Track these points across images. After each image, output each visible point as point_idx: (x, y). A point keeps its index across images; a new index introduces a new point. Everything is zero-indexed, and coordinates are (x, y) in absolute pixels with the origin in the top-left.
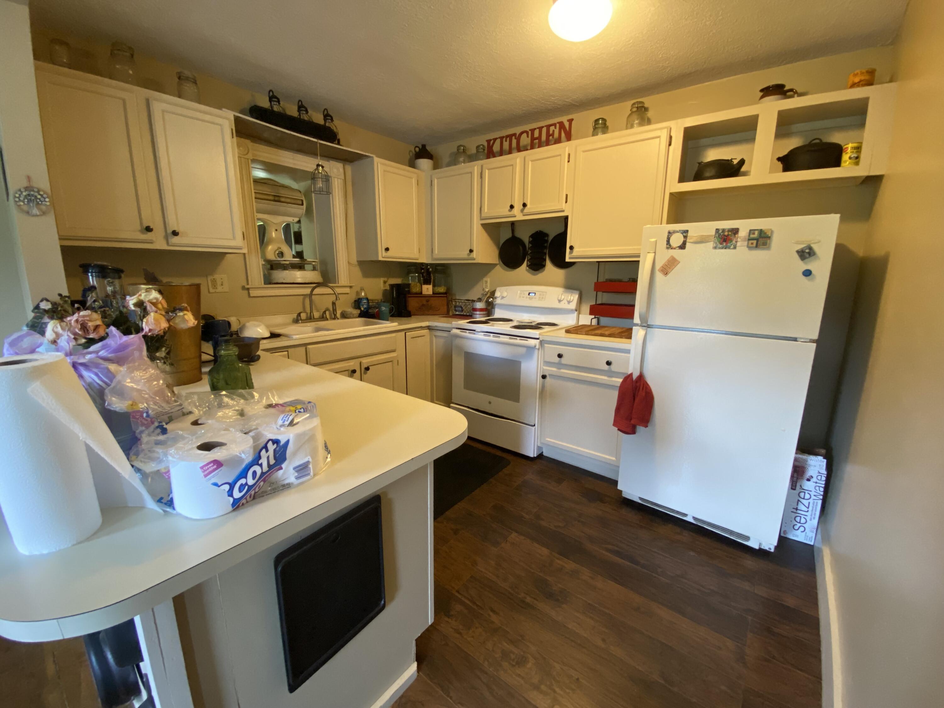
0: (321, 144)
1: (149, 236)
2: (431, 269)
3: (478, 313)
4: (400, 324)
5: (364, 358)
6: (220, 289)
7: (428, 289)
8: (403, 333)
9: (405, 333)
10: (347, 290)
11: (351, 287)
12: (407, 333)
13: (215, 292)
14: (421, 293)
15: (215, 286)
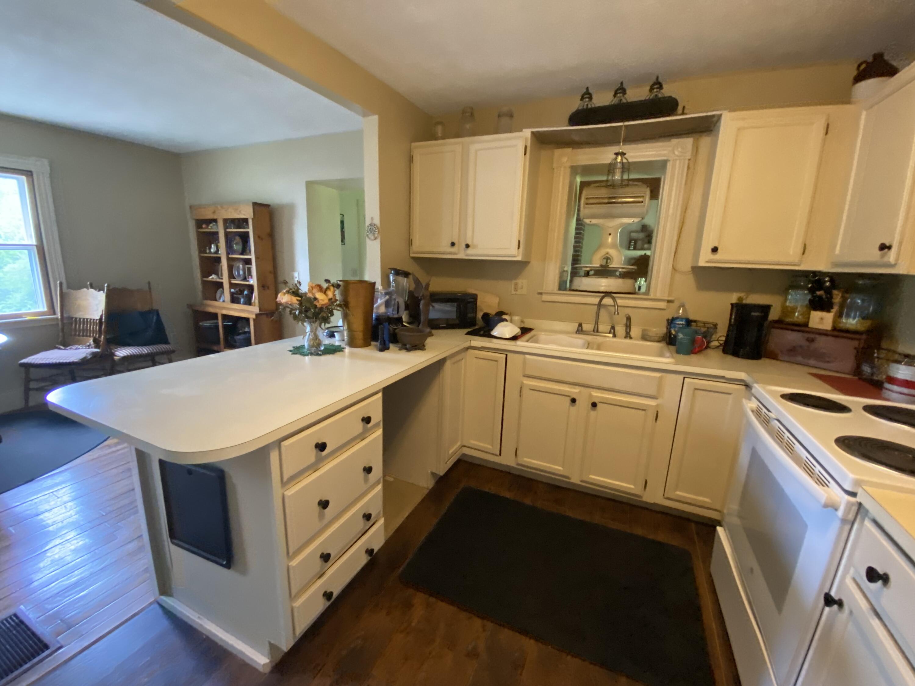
0: (626, 126)
1: (454, 249)
2: (828, 284)
3: (895, 388)
4: (677, 363)
5: (594, 390)
6: (519, 292)
7: (822, 319)
8: (681, 377)
9: (684, 378)
10: (663, 305)
11: (669, 301)
12: (686, 379)
13: (516, 294)
14: (806, 325)
15: (516, 290)
